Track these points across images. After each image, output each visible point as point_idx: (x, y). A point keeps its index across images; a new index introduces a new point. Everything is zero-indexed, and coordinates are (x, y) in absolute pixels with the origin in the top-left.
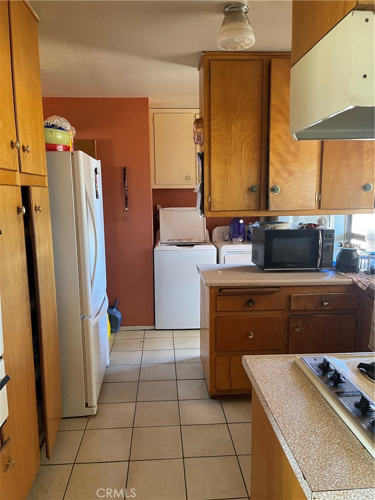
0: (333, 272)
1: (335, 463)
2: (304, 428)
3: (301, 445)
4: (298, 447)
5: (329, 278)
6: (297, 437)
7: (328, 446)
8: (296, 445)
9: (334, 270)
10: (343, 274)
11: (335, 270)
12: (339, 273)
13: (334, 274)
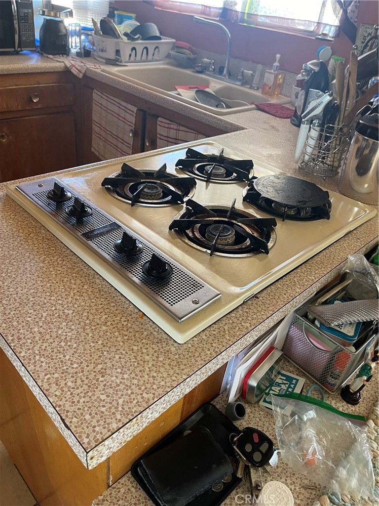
0: (38, 54)
1: (109, 365)
2: (44, 315)
3: (46, 353)
4: (42, 359)
5: (34, 62)
6: (37, 338)
7: (90, 335)
8: (37, 357)
9: (38, 52)
10: (51, 56)
11: (40, 52)
12: (45, 55)
13: (40, 58)
